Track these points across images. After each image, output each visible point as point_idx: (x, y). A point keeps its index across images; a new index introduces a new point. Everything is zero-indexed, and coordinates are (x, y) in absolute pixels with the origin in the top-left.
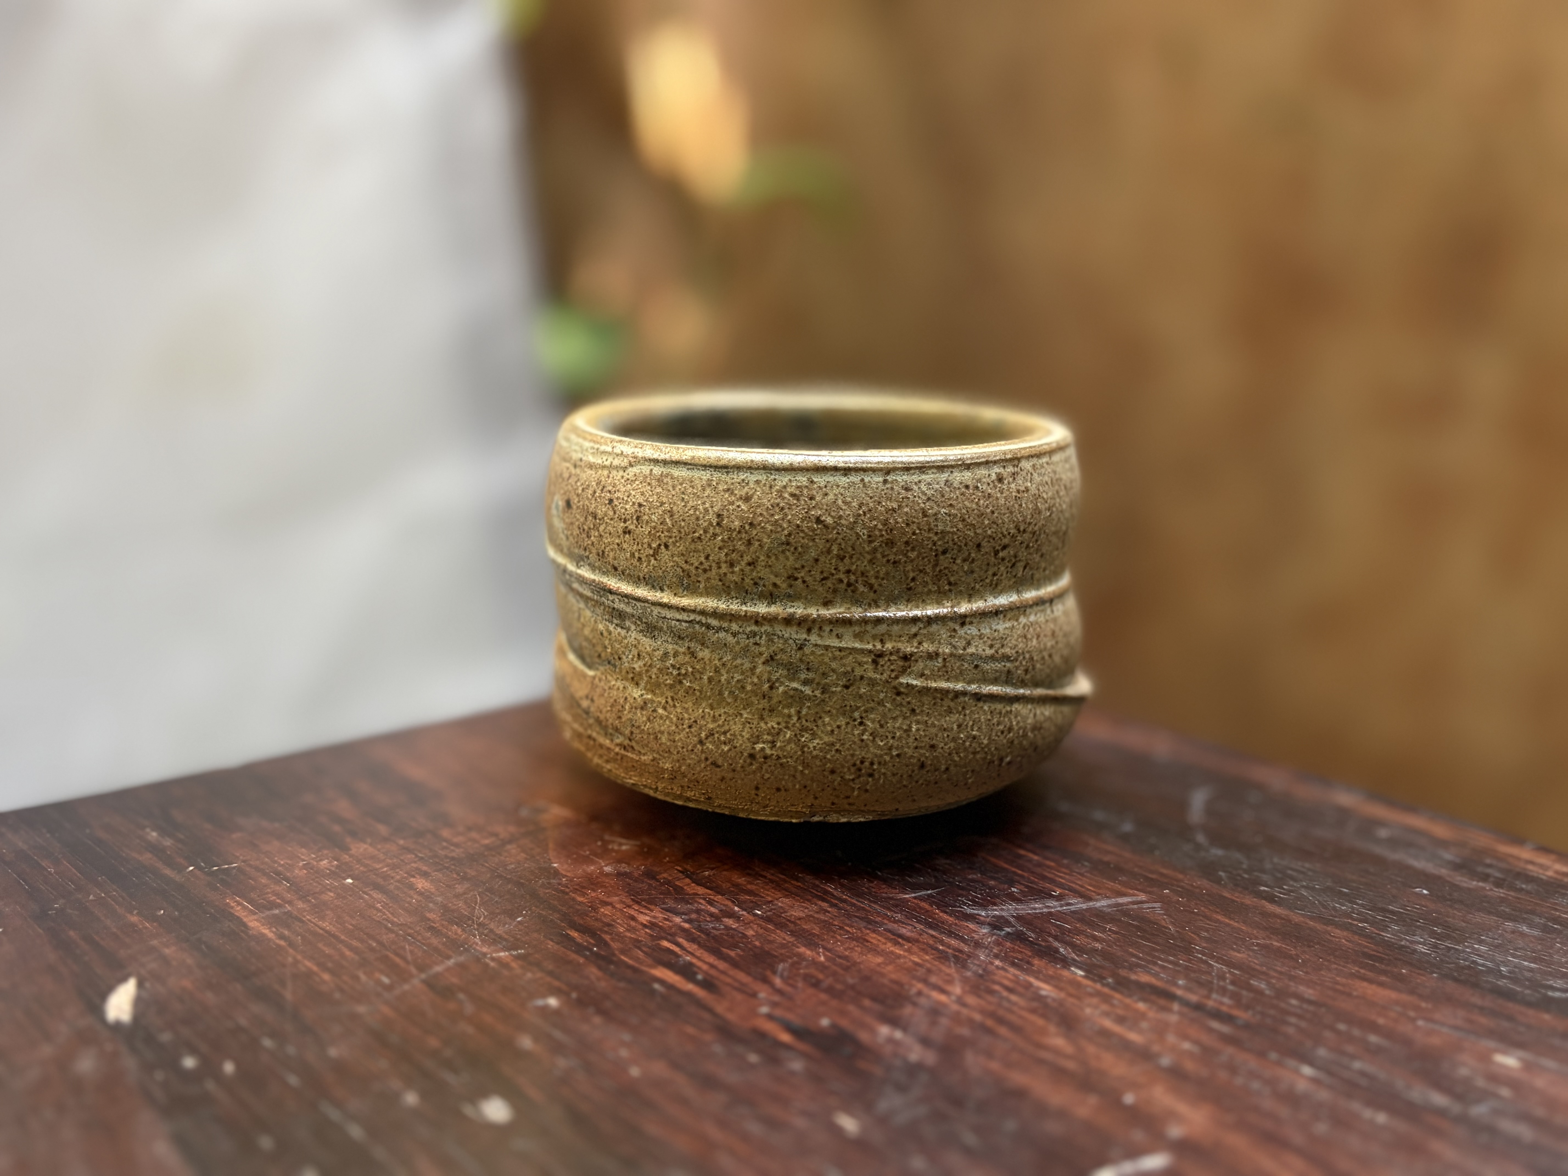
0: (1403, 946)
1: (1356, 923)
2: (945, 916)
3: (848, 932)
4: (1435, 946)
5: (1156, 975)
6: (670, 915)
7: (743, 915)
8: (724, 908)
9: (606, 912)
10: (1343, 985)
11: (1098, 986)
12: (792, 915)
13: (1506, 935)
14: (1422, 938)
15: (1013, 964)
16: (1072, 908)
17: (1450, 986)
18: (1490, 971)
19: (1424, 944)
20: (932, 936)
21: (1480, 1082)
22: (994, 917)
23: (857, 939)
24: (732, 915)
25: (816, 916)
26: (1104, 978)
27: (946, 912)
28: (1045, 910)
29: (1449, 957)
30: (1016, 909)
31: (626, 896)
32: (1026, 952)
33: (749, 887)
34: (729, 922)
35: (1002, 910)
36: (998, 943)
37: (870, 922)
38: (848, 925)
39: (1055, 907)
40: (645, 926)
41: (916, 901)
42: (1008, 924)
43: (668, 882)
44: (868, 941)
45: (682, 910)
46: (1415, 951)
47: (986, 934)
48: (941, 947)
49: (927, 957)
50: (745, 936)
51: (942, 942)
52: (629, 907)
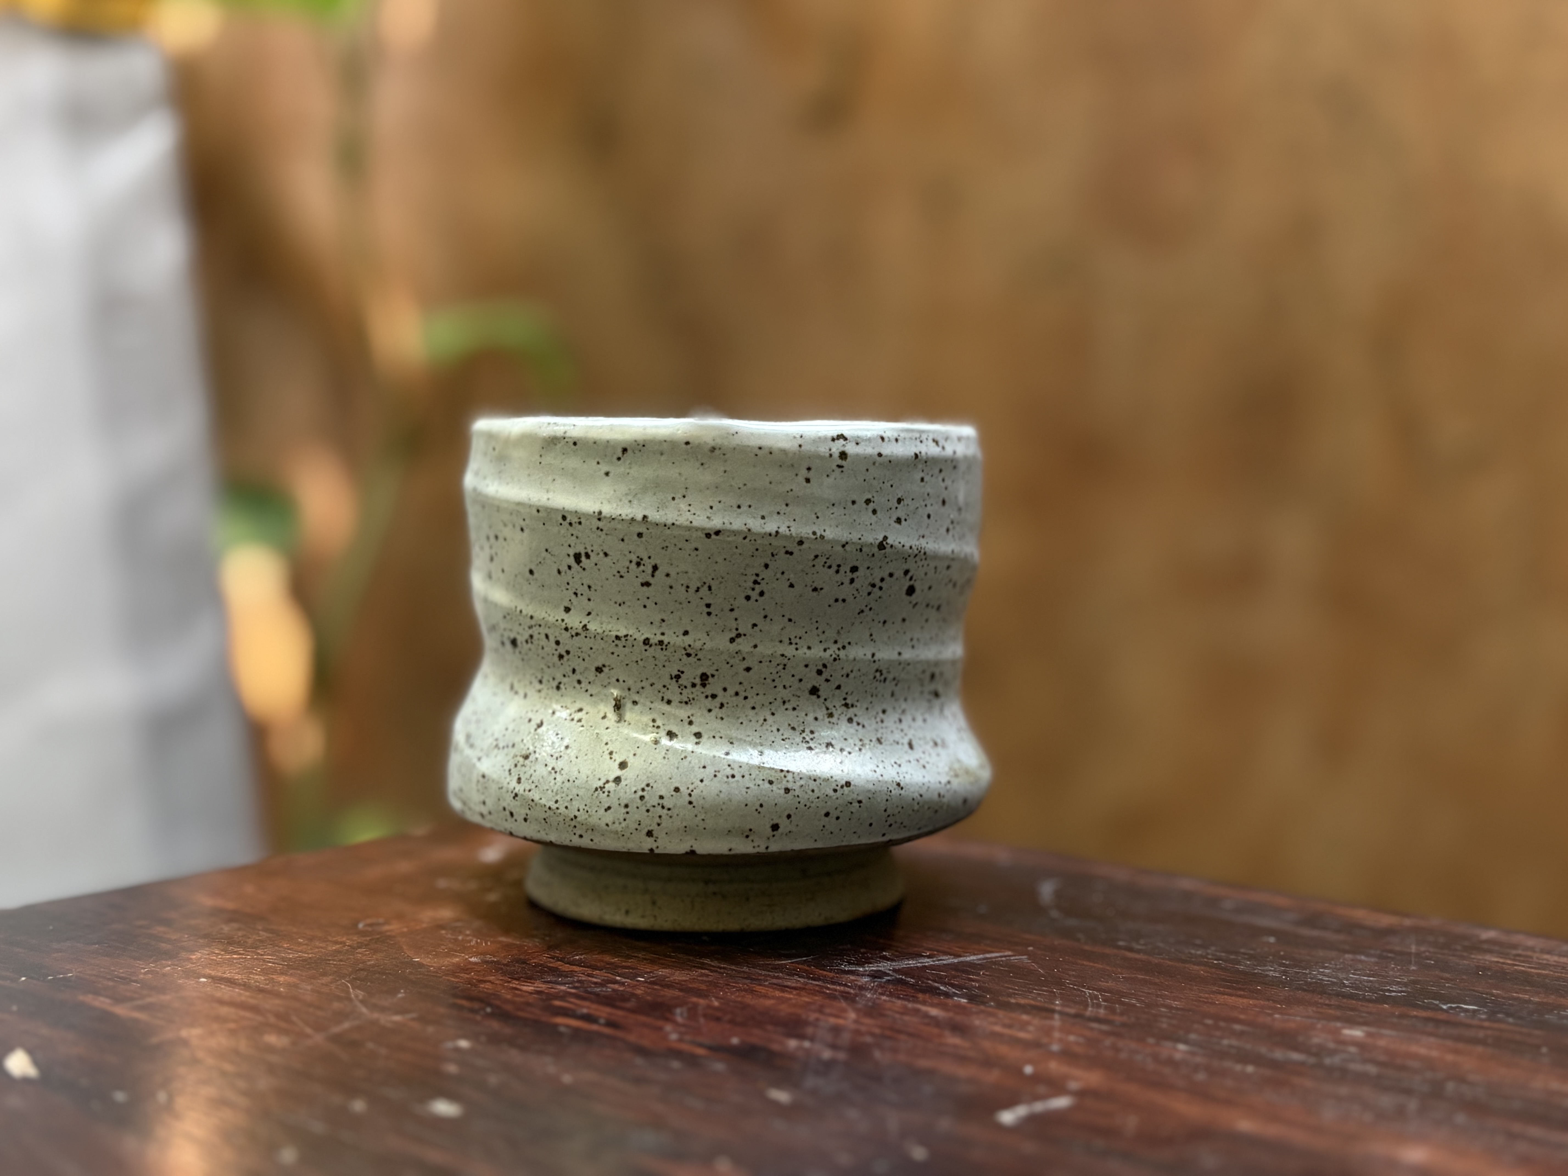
0: (1256, 973)
1: (1212, 961)
2: (825, 973)
3: (734, 987)
4: (1285, 973)
5: (1034, 999)
6: (553, 985)
7: (626, 982)
8: (606, 978)
9: (487, 987)
10: (1206, 998)
11: (982, 1007)
12: (675, 980)
13: (1346, 962)
14: (1272, 967)
15: (899, 998)
16: (945, 962)
17: (1300, 994)
18: (1333, 984)
19: (1275, 971)
20: (817, 985)
21: (1331, 1045)
22: (871, 971)
23: (745, 990)
24: (616, 982)
25: (699, 978)
26: (987, 1003)
27: (824, 970)
28: (918, 965)
29: (1298, 978)
30: (891, 965)
31: (502, 976)
32: (910, 990)
33: (624, 964)
34: (616, 986)
35: (878, 966)
36: (880, 986)
37: (752, 979)
38: (733, 983)
39: (928, 962)
40: (531, 993)
41: (794, 965)
42: (888, 975)
43: (541, 965)
44: (756, 991)
45: (564, 982)
46: (1267, 976)
47: (868, 981)
48: (828, 992)
49: (816, 998)
50: (633, 995)
51: (828, 989)
52: (509, 982)
